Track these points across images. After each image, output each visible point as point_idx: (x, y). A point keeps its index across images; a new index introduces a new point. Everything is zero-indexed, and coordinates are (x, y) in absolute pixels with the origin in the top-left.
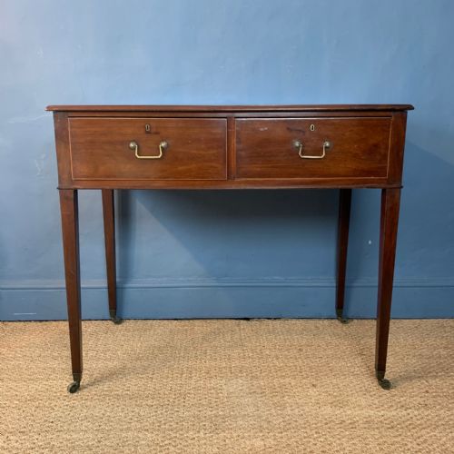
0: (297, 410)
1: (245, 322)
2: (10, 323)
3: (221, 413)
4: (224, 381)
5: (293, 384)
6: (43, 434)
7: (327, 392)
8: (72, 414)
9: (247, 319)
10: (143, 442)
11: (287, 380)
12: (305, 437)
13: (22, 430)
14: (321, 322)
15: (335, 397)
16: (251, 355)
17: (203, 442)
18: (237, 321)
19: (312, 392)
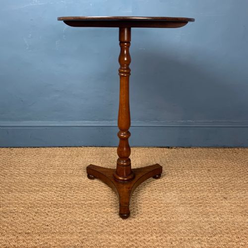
0: (218, 219)
1: (167, 149)
2: (14, 149)
3: (164, 219)
4: (162, 193)
5: (210, 196)
6: (42, 235)
7: (235, 203)
8: (61, 219)
9: (169, 148)
10: (114, 243)
11: (205, 194)
12: (230, 241)
13: (27, 232)
14: (218, 150)
15: (243, 207)
16: (176, 174)
17: (157, 244)
18: (162, 149)
19: (225, 203)
